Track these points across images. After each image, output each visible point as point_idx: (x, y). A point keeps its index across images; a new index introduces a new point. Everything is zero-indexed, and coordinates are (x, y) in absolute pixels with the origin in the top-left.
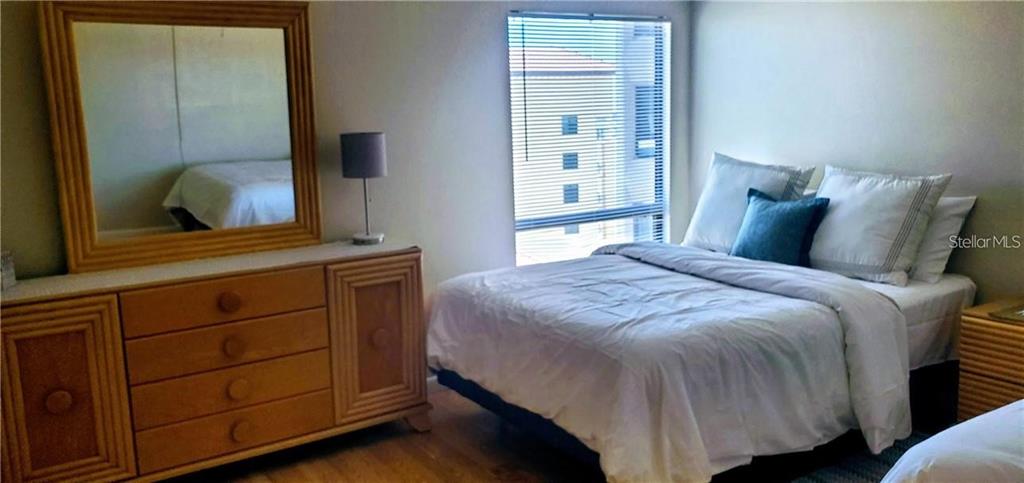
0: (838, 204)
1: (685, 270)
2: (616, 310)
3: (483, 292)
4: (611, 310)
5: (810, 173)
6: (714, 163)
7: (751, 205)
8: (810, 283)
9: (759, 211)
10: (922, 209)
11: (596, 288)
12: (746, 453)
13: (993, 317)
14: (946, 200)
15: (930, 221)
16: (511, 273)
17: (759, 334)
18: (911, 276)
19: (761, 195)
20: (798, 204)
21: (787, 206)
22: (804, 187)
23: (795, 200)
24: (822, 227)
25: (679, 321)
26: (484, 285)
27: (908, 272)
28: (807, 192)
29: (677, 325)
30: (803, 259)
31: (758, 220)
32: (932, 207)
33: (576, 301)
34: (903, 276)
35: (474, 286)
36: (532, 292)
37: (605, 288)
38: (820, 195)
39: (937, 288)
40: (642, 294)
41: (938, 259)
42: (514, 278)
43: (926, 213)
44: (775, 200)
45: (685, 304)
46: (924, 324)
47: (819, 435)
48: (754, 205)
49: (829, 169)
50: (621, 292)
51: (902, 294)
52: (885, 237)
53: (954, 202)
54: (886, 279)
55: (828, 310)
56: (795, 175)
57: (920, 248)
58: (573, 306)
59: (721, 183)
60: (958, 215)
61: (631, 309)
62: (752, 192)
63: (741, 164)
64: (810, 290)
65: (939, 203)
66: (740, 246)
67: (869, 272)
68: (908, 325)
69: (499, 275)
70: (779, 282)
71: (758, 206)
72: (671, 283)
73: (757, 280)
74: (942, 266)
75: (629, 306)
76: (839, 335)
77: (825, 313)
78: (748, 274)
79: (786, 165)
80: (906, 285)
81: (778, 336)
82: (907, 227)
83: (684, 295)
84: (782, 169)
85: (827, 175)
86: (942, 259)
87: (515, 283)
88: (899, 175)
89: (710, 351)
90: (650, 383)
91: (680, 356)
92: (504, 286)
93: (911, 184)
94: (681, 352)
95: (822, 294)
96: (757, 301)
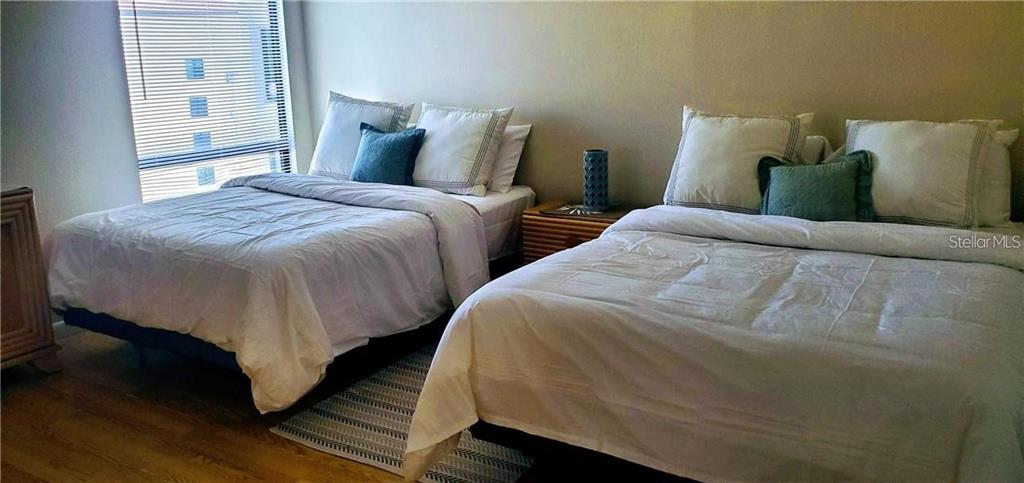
0: (433, 133)
1: (308, 195)
2: (244, 231)
3: (107, 228)
4: (240, 231)
5: (410, 109)
6: (330, 100)
7: (364, 136)
8: (409, 197)
9: (370, 142)
10: (494, 136)
11: (226, 215)
12: (363, 335)
13: (543, 214)
14: (510, 129)
15: (501, 145)
16: (138, 208)
17: (369, 238)
18: (489, 188)
19: (372, 128)
20: (401, 134)
21: (392, 136)
22: (406, 121)
23: (399, 132)
24: (422, 152)
25: (300, 233)
26: (109, 221)
27: (486, 185)
28: (409, 125)
29: (299, 237)
30: (408, 180)
31: (369, 149)
32: (501, 133)
33: (206, 227)
34: (482, 188)
35: (98, 223)
36: (161, 224)
37: (233, 215)
38: (420, 127)
39: (507, 196)
40: (268, 216)
41: (507, 175)
42: (141, 213)
43: (497, 138)
44: (383, 133)
45: (307, 221)
46: (499, 224)
47: (422, 315)
48: (365, 138)
49: (424, 105)
50: (250, 216)
51: (482, 202)
52: (469, 159)
53: (517, 130)
54: (471, 192)
55: (424, 217)
56: (398, 110)
57: (494, 166)
58: (204, 231)
59: (337, 118)
60: (520, 140)
61: (258, 229)
62: (363, 126)
63: (353, 101)
64: (410, 202)
65: (506, 130)
66: (356, 172)
67: (457, 187)
68: (485, 226)
69: (124, 211)
70: (385, 198)
71: (369, 137)
72: (296, 206)
73: (369, 198)
74: (511, 180)
75: (257, 226)
76: (433, 236)
77: (420, 219)
78: (361, 194)
79: (391, 101)
80: (485, 196)
81: (384, 239)
82: (483, 149)
83: (307, 214)
84: (387, 105)
85: (423, 110)
86: (511, 174)
87: (142, 217)
88: (476, 110)
89: (328, 255)
90: (276, 285)
91: (301, 261)
92: (131, 220)
93: (485, 117)
94: (302, 257)
95: (419, 205)
96: (368, 214)
